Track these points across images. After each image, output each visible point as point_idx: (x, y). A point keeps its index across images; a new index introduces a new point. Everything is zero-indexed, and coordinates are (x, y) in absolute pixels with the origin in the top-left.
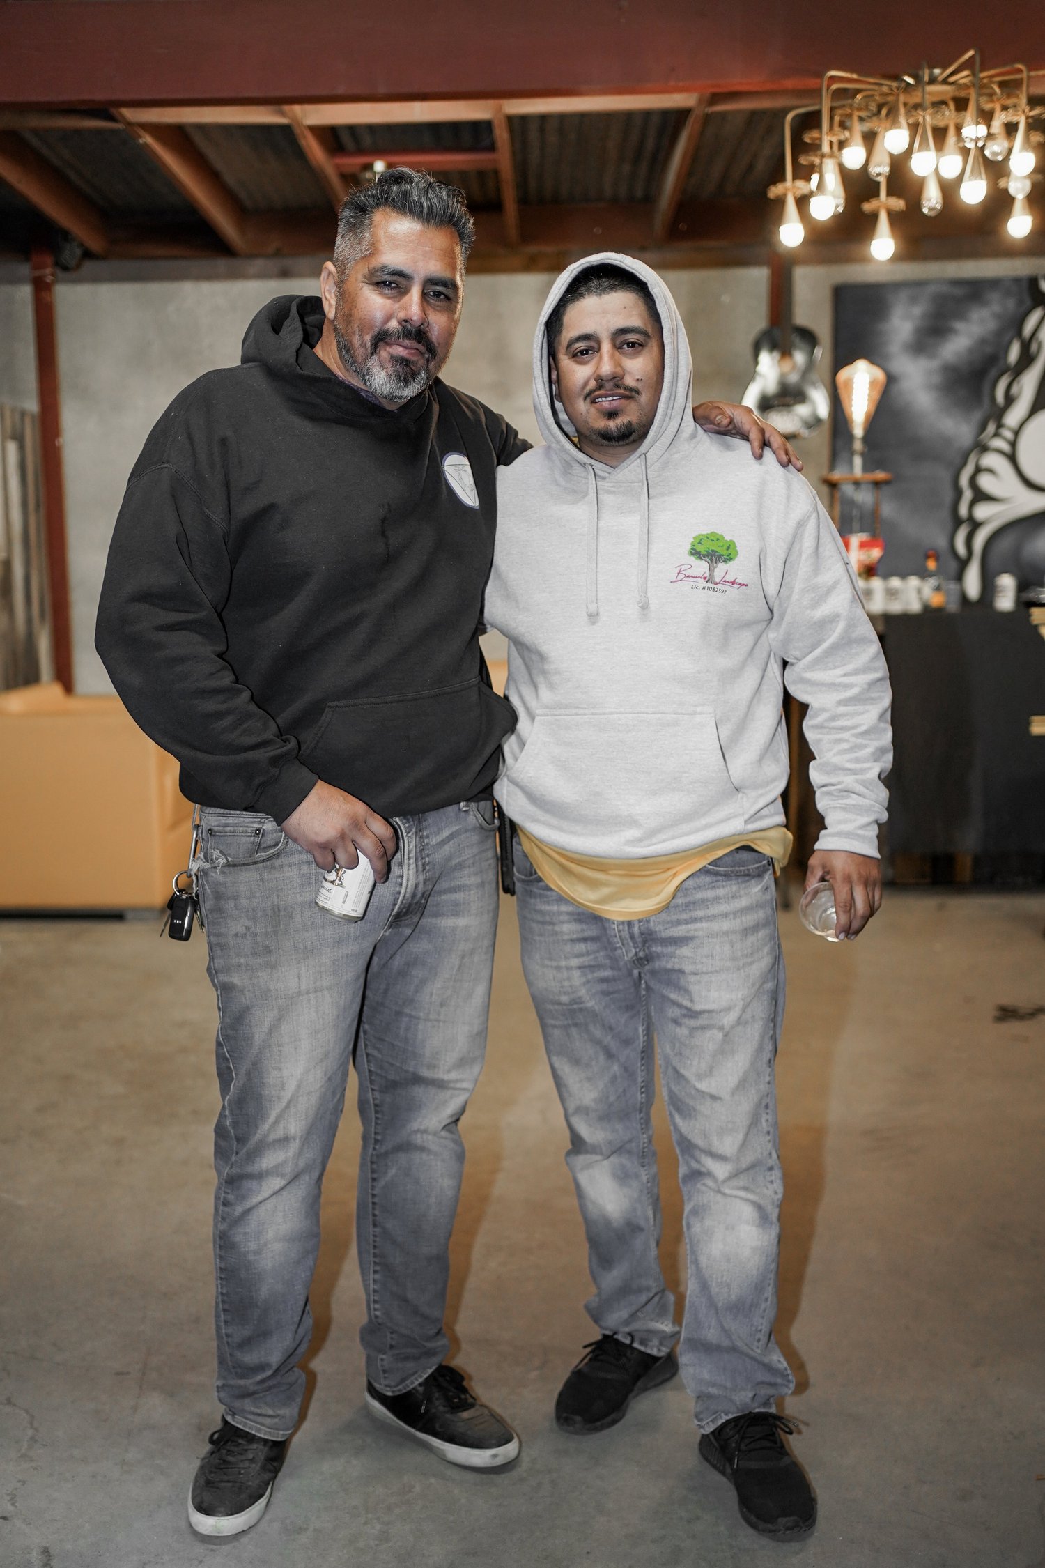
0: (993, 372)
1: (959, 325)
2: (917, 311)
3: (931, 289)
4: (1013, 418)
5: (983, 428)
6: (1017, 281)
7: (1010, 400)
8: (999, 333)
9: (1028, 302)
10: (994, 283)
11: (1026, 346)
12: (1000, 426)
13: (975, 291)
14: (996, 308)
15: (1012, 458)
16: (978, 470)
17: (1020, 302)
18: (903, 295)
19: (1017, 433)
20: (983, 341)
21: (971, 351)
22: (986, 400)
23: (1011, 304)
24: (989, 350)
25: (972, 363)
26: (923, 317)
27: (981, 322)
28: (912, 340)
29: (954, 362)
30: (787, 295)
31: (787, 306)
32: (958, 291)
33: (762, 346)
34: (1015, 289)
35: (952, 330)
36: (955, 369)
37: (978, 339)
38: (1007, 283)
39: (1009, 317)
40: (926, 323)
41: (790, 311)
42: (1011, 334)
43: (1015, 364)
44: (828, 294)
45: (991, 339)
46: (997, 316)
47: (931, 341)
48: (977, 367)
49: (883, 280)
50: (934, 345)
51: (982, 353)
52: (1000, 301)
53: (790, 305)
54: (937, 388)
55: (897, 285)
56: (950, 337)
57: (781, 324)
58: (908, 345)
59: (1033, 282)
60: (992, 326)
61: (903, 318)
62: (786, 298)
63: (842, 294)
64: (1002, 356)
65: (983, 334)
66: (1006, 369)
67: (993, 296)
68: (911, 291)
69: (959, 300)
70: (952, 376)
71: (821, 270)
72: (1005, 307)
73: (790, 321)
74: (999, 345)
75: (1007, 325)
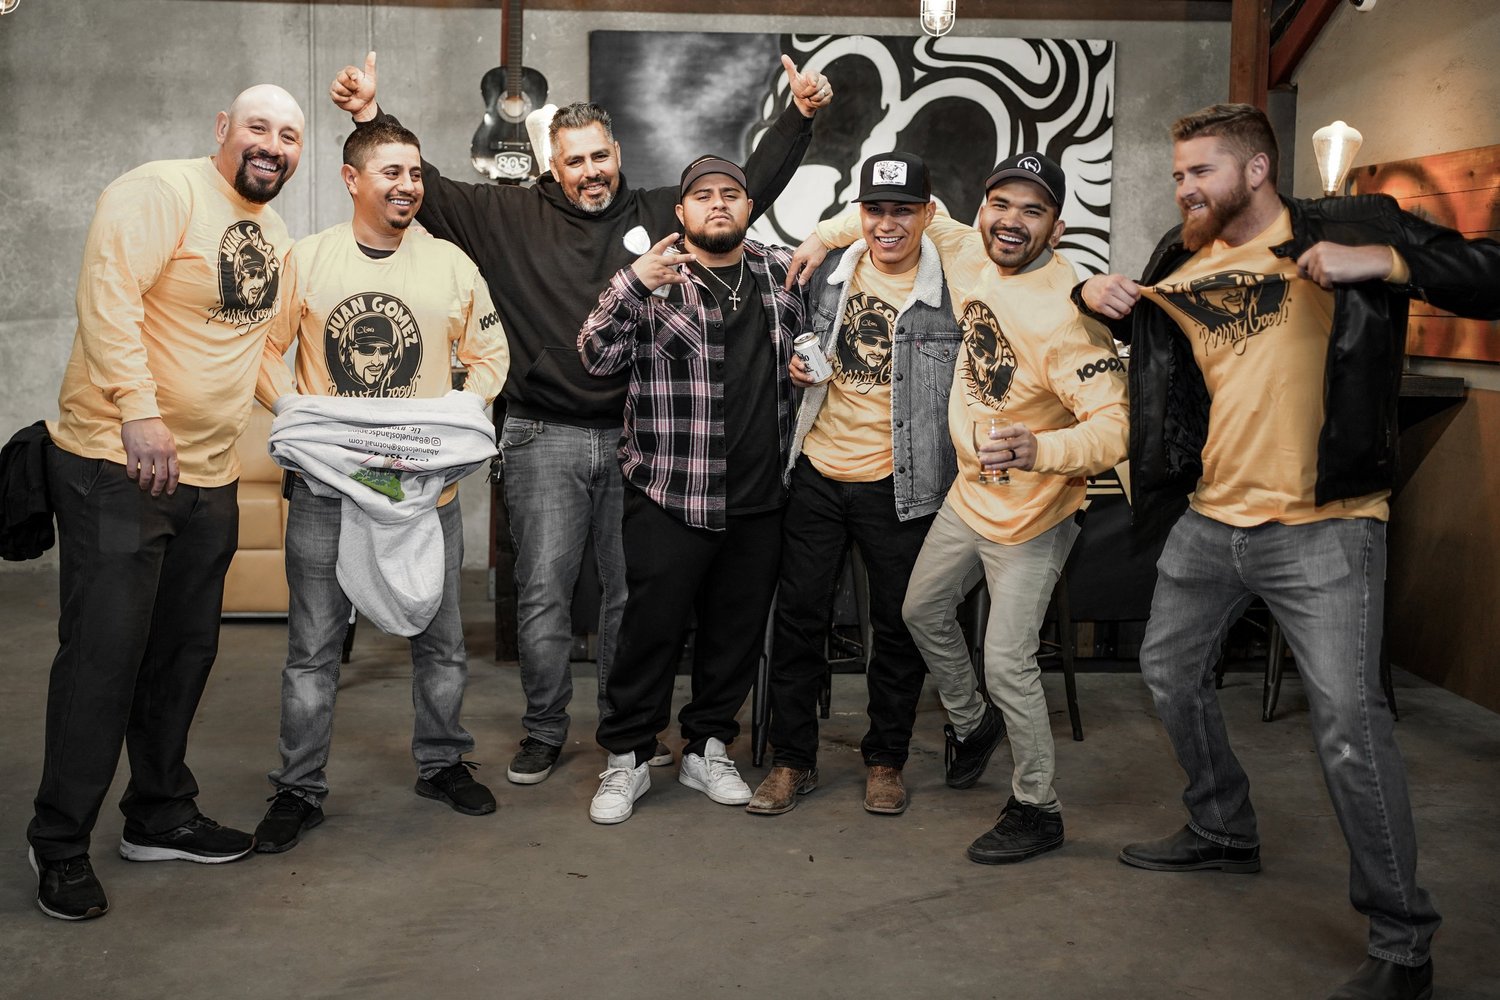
0: (750, 126)
1: (714, 78)
2: (673, 61)
3: (686, 40)
6: (770, 36)
8: (753, 87)
10: (748, 38)
11: (781, 102)
13: (730, 44)
14: (750, 62)
18: (659, 44)
20: (738, 95)
21: (726, 103)
23: (765, 59)
24: (744, 103)
25: (727, 116)
26: (679, 67)
27: (736, 76)
28: (668, 90)
29: (710, 114)
30: (515, 36)
31: (515, 48)
32: (713, 44)
33: (488, 87)
34: (768, 45)
35: (708, 83)
36: (710, 121)
37: (733, 92)
38: (761, 38)
39: (764, 73)
40: (681, 74)
41: (521, 53)
42: (767, 89)
43: (769, 118)
44: (585, 40)
45: (746, 93)
46: (751, 71)
47: (686, 92)
48: (732, 120)
49: (639, 29)
50: (690, 96)
51: (737, 106)
52: (754, 57)
53: (521, 47)
54: (693, 139)
55: (652, 34)
56: (706, 89)
57: (510, 65)
58: (663, 95)
59: (786, 39)
60: (747, 79)
61: (659, 68)
62: (513, 39)
63: (598, 41)
64: (758, 111)
65: (739, 87)
66: (763, 124)
67: (748, 51)
68: (667, 41)
69: (713, 53)
70: (708, 127)
71: (578, 15)
72: (759, 62)
73: (521, 63)
74: (755, 100)
75: (762, 80)
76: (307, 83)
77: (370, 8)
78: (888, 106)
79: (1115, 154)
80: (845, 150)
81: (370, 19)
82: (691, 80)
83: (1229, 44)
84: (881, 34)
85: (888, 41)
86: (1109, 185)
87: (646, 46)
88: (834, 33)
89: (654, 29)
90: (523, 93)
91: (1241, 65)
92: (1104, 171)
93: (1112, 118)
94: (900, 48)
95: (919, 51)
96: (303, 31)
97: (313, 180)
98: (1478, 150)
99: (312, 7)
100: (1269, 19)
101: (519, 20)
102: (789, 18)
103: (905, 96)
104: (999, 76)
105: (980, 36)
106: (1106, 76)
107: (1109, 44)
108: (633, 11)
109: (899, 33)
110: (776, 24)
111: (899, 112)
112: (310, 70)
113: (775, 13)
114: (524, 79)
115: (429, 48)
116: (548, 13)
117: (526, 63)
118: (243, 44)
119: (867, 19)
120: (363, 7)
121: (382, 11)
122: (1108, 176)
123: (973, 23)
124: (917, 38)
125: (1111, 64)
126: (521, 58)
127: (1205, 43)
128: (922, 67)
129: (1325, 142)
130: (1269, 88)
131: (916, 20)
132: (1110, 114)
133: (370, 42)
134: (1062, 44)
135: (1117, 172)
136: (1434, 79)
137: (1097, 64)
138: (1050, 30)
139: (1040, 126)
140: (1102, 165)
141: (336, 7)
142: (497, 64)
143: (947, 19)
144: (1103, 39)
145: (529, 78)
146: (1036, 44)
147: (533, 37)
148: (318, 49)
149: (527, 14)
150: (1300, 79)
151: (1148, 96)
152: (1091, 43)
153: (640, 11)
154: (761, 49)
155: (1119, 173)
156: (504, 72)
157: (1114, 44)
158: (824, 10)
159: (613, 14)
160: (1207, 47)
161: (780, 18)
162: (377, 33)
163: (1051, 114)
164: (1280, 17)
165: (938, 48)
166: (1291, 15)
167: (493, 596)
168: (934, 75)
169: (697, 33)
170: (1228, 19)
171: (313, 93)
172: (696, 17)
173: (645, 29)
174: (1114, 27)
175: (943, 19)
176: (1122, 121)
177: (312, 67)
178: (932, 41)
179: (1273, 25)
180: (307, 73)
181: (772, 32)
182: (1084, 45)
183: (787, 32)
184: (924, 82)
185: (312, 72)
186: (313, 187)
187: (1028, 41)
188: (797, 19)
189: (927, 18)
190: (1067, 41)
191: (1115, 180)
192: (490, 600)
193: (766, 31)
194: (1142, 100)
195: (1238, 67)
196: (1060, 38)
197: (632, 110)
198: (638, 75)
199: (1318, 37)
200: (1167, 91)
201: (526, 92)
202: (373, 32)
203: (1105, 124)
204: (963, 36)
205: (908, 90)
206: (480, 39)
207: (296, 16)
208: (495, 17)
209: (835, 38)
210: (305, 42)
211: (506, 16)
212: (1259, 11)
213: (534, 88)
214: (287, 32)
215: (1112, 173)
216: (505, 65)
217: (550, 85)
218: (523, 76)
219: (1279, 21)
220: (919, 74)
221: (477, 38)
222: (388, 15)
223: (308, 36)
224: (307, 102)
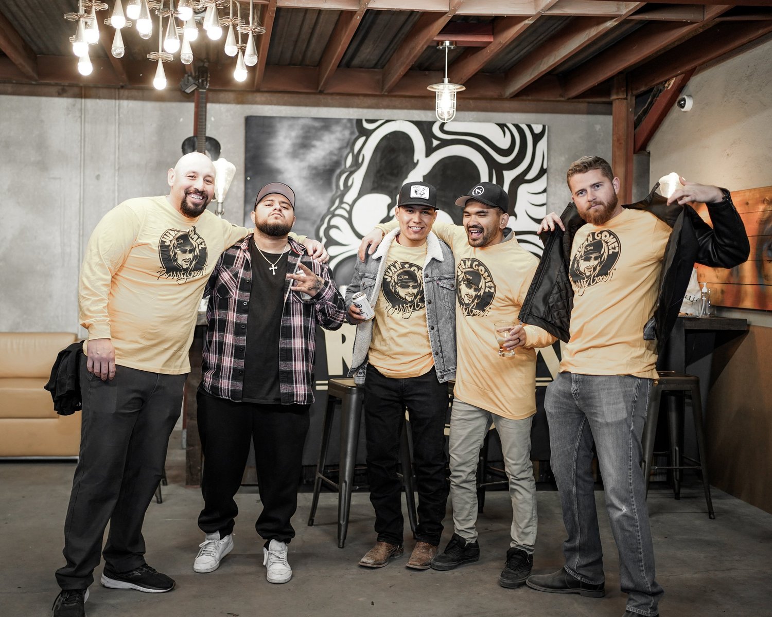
0: (338, 171)
1: (317, 143)
2: (294, 134)
3: (302, 122)
4: (350, 197)
5: (333, 203)
6: (350, 120)
7: (347, 188)
8: (340, 149)
9: (357, 134)
10: (337, 121)
11: (356, 158)
12: (341, 202)
13: (327, 124)
14: (338, 135)
15: (349, 221)
16: (329, 227)
17: (352, 133)
18: (286, 124)
19: (352, 206)
20: (331, 153)
21: (324, 158)
22: (334, 186)
23: (347, 133)
24: (335, 158)
25: (325, 166)
26: (297, 137)
27: (330, 142)
28: (291, 150)
29: (315, 164)
30: (202, 119)
31: (202, 125)
32: (317, 124)
33: (186, 147)
34: (349, 125)
35: (314, 146)
36: (315, 168)
37: (328, 151)
38: (345, 121)
39: (346, 141)
40: (299, 141)
41: (205, 128)
42: (348, 150)
43: (349, 167)
44: (242, 121)
45: (336, 152)
46: (339, 140)
47: (301, 151)
48: (328, 167)
49: (274, 115)
50: (303, 154)
51: (331, 160)
52: (341, 132)
53: (205, 125)
54: (305, 178)
55: (281, 118)
56: (313, 149)
57: (198, 135)
58: (288, 153)
59: (359, 122)
60: (337, 145)
61: (286, 137)
62: (201, 120)
63: (249, 121)
64: (343, 162)
65: (332, 149)
66: (346, 170)
67: (337, 128)
68: (290, 122)
69: (318, 129)
70: (314, 172)
71: (238, 107)
72: (344, 135)
73: (205, 134)
74: (341, 157)
75: (345, 145)
76: (79, 144)
77: (117, 101)
78: (418, 161)
79: (548, 189)
80: (393, 185)
81: (117, 108)
82: (304, 144)
83: (611, 128)
84: (414, 119)
85: (418, 124)
86: (545, 207)
87: (278, 125)
88: (387, 119)
89: (282, 115)
90: (206, 151)
91: (618, 140)
92: (542, 199)
93: (546, 169)
94: (425, 128)
95: (436, 130)
96: (78, 114)
97: (82, 200)
98: (750, 190)
99: (83, 100)
100: (633, 115)
101: (204, 109)
102: (361, 110)
103: (428, 155)
104: (482, 144)
105: (470, 121)
106: (542, 145)
107: (544, 127)
108: (271, 104)
109: (424, 119)
110: (353, 113)
111: (424, 164)
112: (81, 136)
113: (353, 107)
114: (207, 143)
115: (151, 125)
116: (221, 105)
117: (207, 135)
118: (42, 121)
119: (406, 111)
120: (113, 101)
121: (125, 103)
122: (544, 202)
123: (467, 114)
124: (434, 122)
125: (545, 138)
126: (205, 131)
127: (598, 127)
128: (437, 139)
129: (666, 184)
130: (634, 153)
131: (433, 112)
132: (545, 167)
133: (117, 121)
134: (517, 127)
135: (549, 200)
136: (725, 150)
137: (537, 138)
138: (511, 119)
139: (505, 173)
140: (541, 195)
141: (98, 100)
142: (191, 134)
143: (451, 112)
144: (541, 124)
145: (210, 143)
146: (502, 126)
147: (213, 119)
148: (86, 124)
149: (209, 106)
150: (651, 148)
151: (567, 156)
152: (534, 126)
153: (275, 105)
154: (345, 127)
155: (551, 200)
156: (195, 139)
157: (547, 127)
158: (381, 105)
159: (259, 107)
160: (599, 129)
161: (355, 110)
162: (121, 116)
163: (512, 166)
164: (639, 113)
165: (446, 128)
166: (645, 112)
167: (185, 446)
168: (444, 143)
169: (308, 118)
170: (611, 114)
171: (82, 150)
172: (307, 109)
173: (278, 115)
174: (547, 118)
175: (449, 112)
176: (552, 170)
177: (83, 135)
178: (443, 125)
179: (636, 118)
180: (80, 138)
181: (351, 117)
182: (529, 127)
183: (359, 118)
184: (438, 147)
185: (83, 137)
186: (82, 204)
187: (498, 124)
188: (365, 111)
189: (440, 112)
190: (520, 125)
191: (549, 204)
192: (183, 449)
193: (348, 117)
194: (563, 159)
195: (617, 141)
196: (516, 123)
197: (269, 161)
198: (273, 141)
199: (660, 125)
200: (577, 154)
201: (208, 151)
202: (119, 115)
203: (542, 172)
204: (461, 121)
205: (430, 151)
206: (181, 120)
207: (74, 105)
208: (190, 107)
209: (387, 121)
210: (79, 120)
211: (197, 107)
212: (628, 110)
213: (213, 149)
214: (68, 114)
215: (547, 200)
216: (196, 135)
217: (222, 147)
218: (206, 141)
219: (639, 115)
220: (435, 143)
221: (180, 119)
222: (128, 106)
223: (81, 117)
224: (79, 155)
